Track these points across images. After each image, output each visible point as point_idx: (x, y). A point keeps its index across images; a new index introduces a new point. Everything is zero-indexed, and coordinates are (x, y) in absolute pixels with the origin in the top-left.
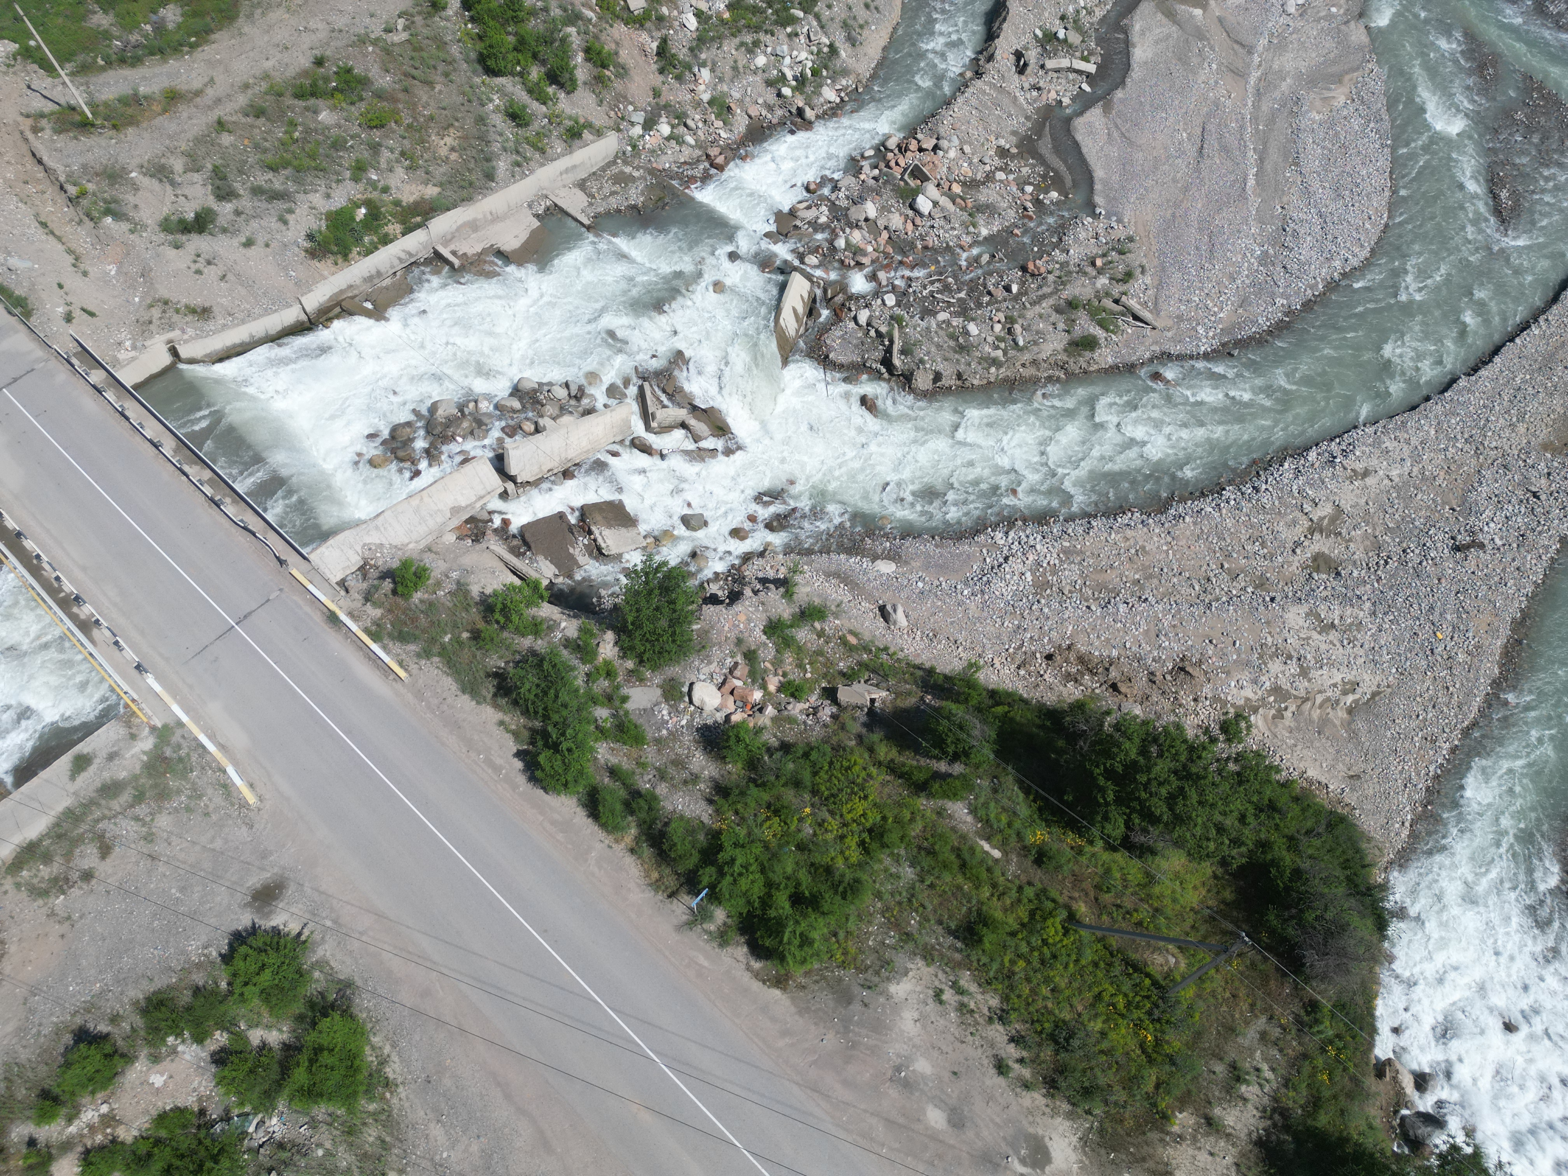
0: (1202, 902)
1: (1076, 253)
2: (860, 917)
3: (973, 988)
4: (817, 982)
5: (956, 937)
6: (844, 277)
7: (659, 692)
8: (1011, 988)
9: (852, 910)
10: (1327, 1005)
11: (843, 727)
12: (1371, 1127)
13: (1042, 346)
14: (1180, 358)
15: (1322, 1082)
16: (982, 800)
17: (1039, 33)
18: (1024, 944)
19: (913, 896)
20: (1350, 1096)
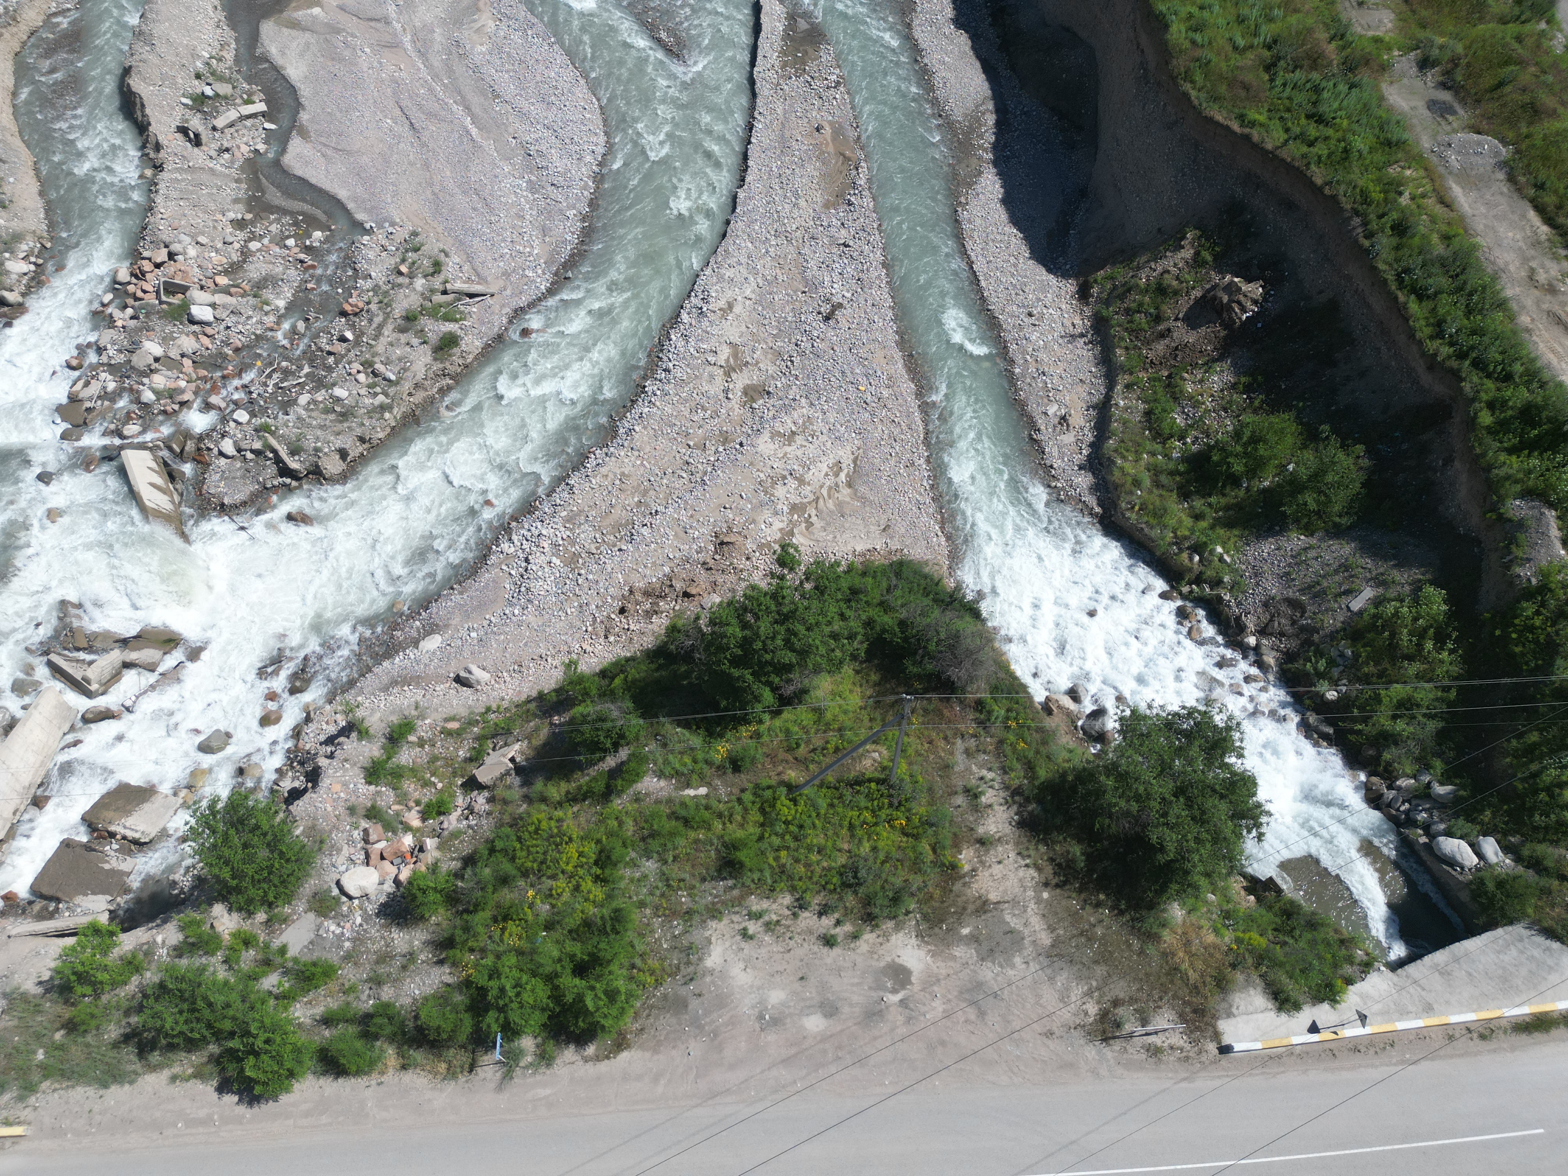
0: (863, 698)
1: (378, 274)
2: (641, 935)
3: (765, 904)
4: (649, 1015)
5: (725, 879)
6: (178, 425)
7: (311, 916)
8: (790, 878)
9: (630, 935)
10: (985, 696)
11: (505, 802)
12: (1070, 751)
13: (413, 369)
14: (532, 305)
15: (1023, 750)
16: (660, 761)
17: (185, 101)
18: (774, 838)
19: (667, 880)
20: (1045, 743)
